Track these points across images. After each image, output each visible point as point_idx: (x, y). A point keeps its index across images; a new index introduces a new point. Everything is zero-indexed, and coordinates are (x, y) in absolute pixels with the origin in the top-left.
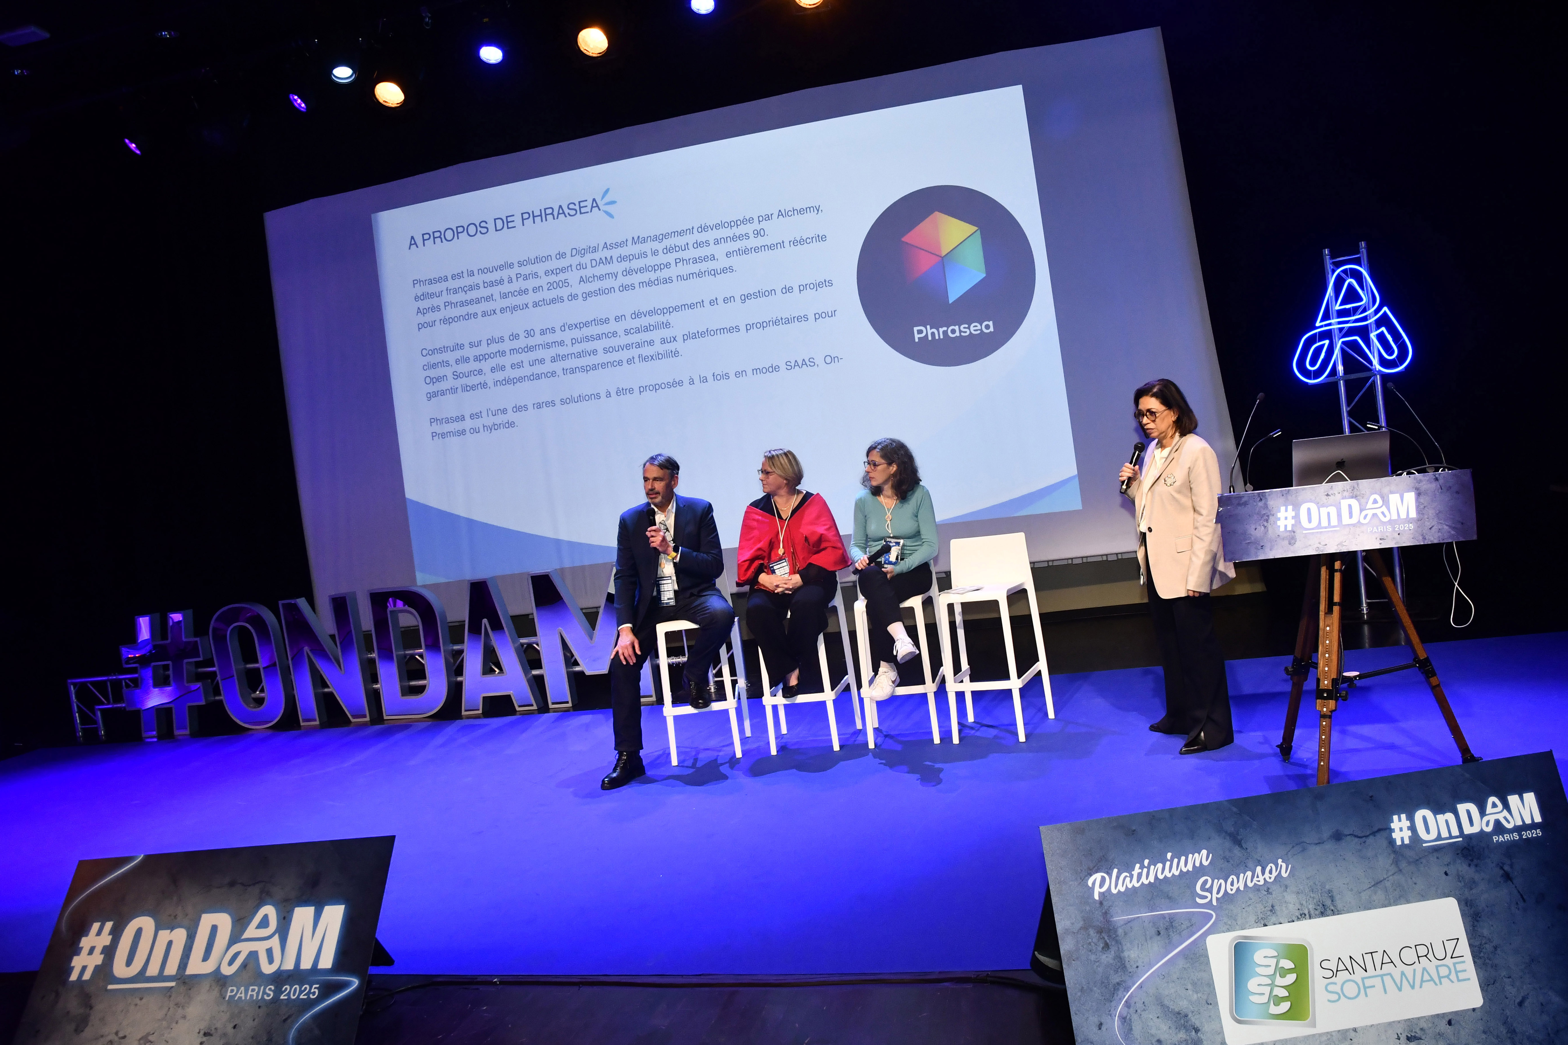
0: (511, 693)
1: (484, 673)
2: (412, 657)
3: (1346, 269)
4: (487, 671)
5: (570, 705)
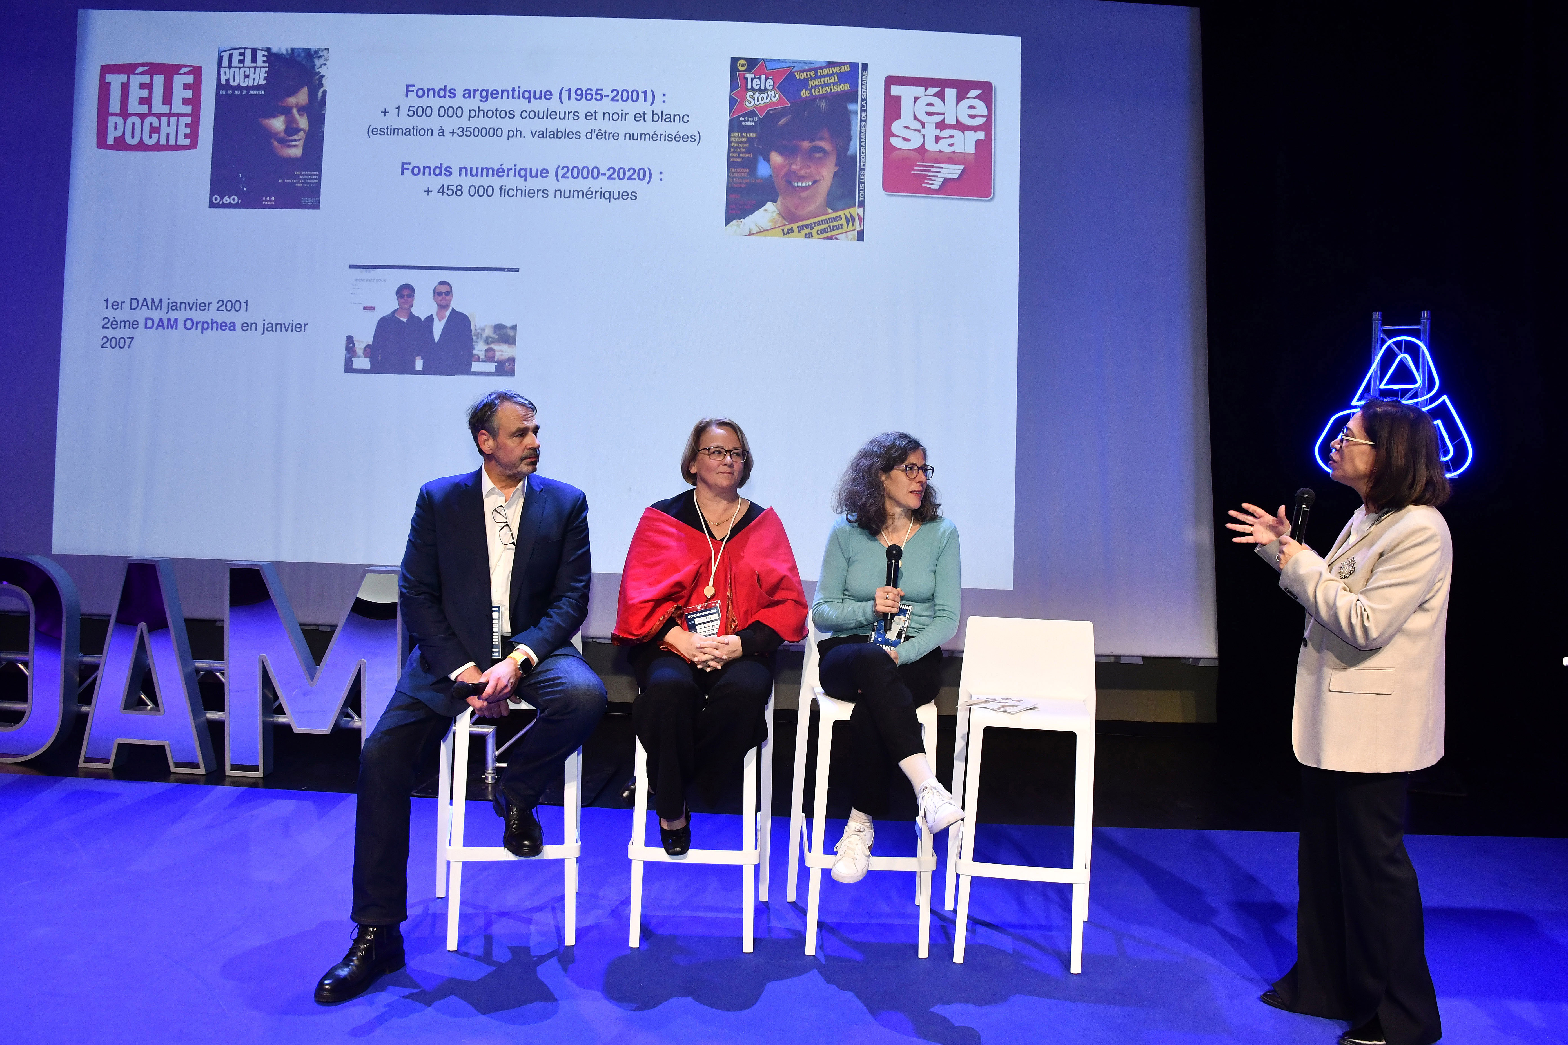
0: (166, 743)
1: (127, 707)
2: (12, 664)
3: (1401, 341)
4: (133, 703)
5: (260, 774)
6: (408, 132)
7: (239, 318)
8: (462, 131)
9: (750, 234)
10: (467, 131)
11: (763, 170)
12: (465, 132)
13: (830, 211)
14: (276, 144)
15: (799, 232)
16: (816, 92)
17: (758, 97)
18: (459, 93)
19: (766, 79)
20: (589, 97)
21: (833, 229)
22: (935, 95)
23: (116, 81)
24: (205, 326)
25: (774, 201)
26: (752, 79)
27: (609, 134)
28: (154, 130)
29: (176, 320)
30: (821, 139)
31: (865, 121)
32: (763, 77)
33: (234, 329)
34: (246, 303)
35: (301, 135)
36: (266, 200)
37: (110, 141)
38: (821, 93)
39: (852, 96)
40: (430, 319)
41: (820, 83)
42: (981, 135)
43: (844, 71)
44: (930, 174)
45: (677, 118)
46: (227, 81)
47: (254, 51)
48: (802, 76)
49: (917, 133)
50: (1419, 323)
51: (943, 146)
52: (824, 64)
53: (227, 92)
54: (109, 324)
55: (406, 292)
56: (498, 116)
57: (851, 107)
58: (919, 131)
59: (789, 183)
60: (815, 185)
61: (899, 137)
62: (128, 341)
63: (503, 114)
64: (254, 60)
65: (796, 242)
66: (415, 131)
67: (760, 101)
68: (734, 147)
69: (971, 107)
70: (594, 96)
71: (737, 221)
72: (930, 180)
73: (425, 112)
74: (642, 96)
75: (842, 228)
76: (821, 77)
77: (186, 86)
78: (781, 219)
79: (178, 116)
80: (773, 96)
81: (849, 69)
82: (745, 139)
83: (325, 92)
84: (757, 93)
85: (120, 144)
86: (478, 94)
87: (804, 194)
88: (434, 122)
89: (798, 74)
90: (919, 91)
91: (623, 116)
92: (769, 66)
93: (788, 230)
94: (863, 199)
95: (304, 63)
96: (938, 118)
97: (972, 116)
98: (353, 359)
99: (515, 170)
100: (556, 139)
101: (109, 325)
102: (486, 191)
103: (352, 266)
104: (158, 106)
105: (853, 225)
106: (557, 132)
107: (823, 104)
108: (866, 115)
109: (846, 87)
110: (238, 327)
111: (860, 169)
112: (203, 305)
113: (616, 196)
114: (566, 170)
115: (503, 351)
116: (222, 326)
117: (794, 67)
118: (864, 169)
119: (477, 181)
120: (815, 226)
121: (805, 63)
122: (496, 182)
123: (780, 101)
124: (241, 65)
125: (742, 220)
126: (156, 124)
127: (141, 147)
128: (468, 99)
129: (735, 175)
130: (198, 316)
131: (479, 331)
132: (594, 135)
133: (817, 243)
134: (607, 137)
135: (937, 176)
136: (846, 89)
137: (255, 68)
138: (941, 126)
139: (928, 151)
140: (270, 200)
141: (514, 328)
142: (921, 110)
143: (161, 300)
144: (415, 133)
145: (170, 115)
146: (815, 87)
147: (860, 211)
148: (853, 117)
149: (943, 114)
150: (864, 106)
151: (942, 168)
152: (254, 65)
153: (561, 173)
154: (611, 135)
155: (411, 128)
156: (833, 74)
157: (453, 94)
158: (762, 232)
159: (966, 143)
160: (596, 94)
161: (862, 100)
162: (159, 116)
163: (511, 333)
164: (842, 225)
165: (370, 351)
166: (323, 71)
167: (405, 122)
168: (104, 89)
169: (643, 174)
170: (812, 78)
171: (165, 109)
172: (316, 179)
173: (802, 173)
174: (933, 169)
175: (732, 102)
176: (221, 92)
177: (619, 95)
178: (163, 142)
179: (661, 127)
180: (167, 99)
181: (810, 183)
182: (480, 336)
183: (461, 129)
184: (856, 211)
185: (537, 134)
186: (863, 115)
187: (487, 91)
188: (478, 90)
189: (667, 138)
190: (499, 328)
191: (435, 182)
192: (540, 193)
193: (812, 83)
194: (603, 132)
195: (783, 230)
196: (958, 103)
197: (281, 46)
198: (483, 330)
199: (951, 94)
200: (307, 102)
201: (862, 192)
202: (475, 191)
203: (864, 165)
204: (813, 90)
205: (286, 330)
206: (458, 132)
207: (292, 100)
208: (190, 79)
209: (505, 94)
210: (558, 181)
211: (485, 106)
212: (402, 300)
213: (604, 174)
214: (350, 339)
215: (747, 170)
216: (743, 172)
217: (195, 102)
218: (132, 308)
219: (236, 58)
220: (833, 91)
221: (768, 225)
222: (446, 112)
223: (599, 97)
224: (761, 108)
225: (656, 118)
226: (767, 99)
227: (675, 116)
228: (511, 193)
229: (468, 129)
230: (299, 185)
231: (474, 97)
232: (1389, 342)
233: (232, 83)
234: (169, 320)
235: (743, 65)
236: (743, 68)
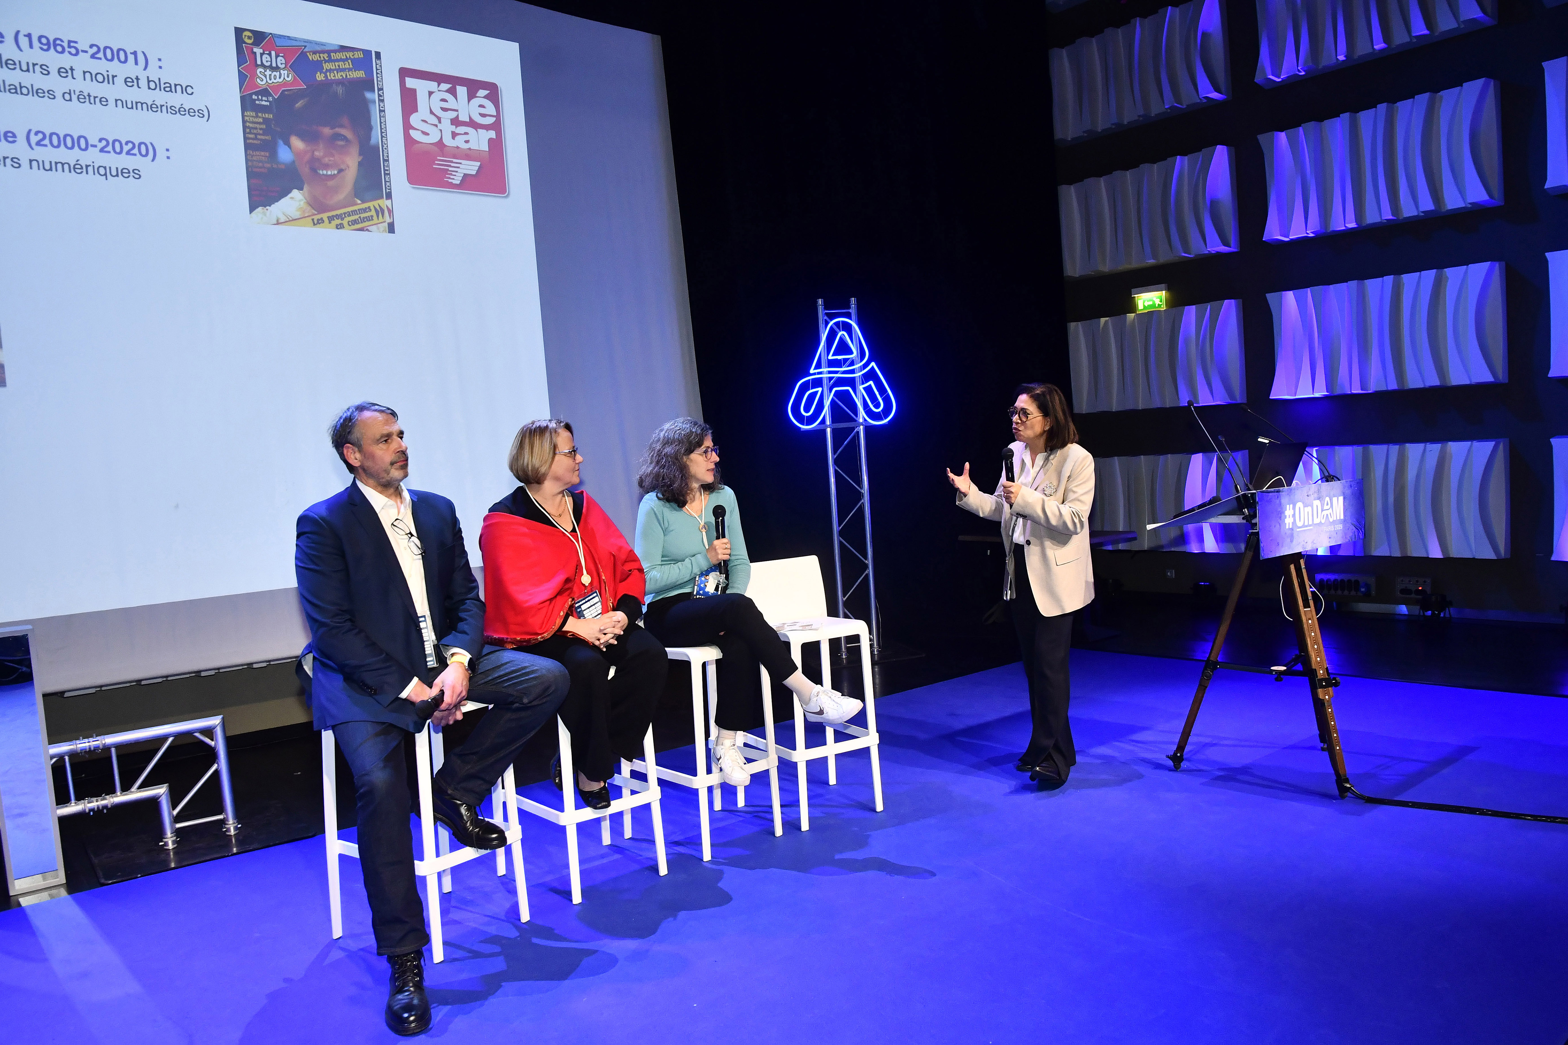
3: (838, 322)
9: (278, 223)
11: (285, 155)
13: (359, 202)
15: (330, 223)
16: (331, 76)
17: (270, 75)
19: (277, 56)
20: (59, 49)
21: (363, 220)
22: (448, 91)
25: (300, 189)
26: (262, 55)
27: (94, 97)
30: (342, 126)
31: (384, 111)
32: (273, 53)
38: (337, 78)
39: (368, 84)
41: (334, 67)
42: (492, 134)
43: (357, 57)
44: (450, 169)
45: (179, 88)
48: (316, 57)
49: (435, 128)
50: (848, 308)
51: (459, 142)
52: (337, 48)
57: (368, 95)
58: (436, 126)
59: (314, 170)
60: (342, 174)
61: (418, 130)
65: (327, 231)
67: (273, 80)
68: (249, 127)
69: (481, 106)
70: (67, 49)
71: (263, 209)
72: (451, 175)
74: (131, 58)
75: (372, 220)
76: (335, 61)
78: (309, 208)
80: (286, 76)
81: (362, 56)
82: (261, 120)
84: (268, 70)
87: (331, 183)
89: (310, 55)
90: (432, 85)
91: (109, 79)
92: (279, 42)
93: (318, 220)
94: (389, 191)
96: (453, 115)
97: (482, 115)
100: (20, 96)
105: (383, 217)
106: (21, 87)
107: (340, 90)
108: (384, 106)
109: (360, 74)
111: (384, 160)
113: (114, 173)
114: (41, 136)
117: (305, 46)
118: (388, 161)
120: (345, 217)
121: (317, 43)
123: (294, 82)
125: (268, 207)
129: (254, 158)
132: (73, 96)
133: (348, 234)
134: (92, 101)
135: (457, 172)
136: (362, 76)
139: (445, 146)
142: (436, 105)
146: (330, 71)
147: (388, 202)
148: (371, 107)
149: (457, 111)
150: (381, 96)
151: (461, 163)
153: (34, 139)
154: (98, 100)
156: (347, 60)
158: (291, 221)
159: (480, 141)
160: (69, 47)
161: (379, 90)
164: (372, 216)
169: (146, 150)
170: (325, 61)
173: (326, 160)
174: (452, 165)
175: (242, 77)
177: (100, 52)
179: (160, 97)
181: (336, 172)
184: (384, 203)
186: (382, 104)
189: (169, 110)
192: (9, 162)
193: (327, 66)
194: (85, 94)
195: (313, 220)
196: (469, 101)
199: (462, 91)
201: (388, 184)
203: (388, 157)
204: (328, 74)
210: (33, 149)
213: (95, 146)
215: (267, 154)
216: (262, 155)
220: (348, 77)
221: (297, 215)
223: (73, 51)
224: (275, 88)
225: (152, 85)
226: (280, 78)
227: (175, 85)
232: (831, 323)
235: (249, 38)
236: (250, 41)
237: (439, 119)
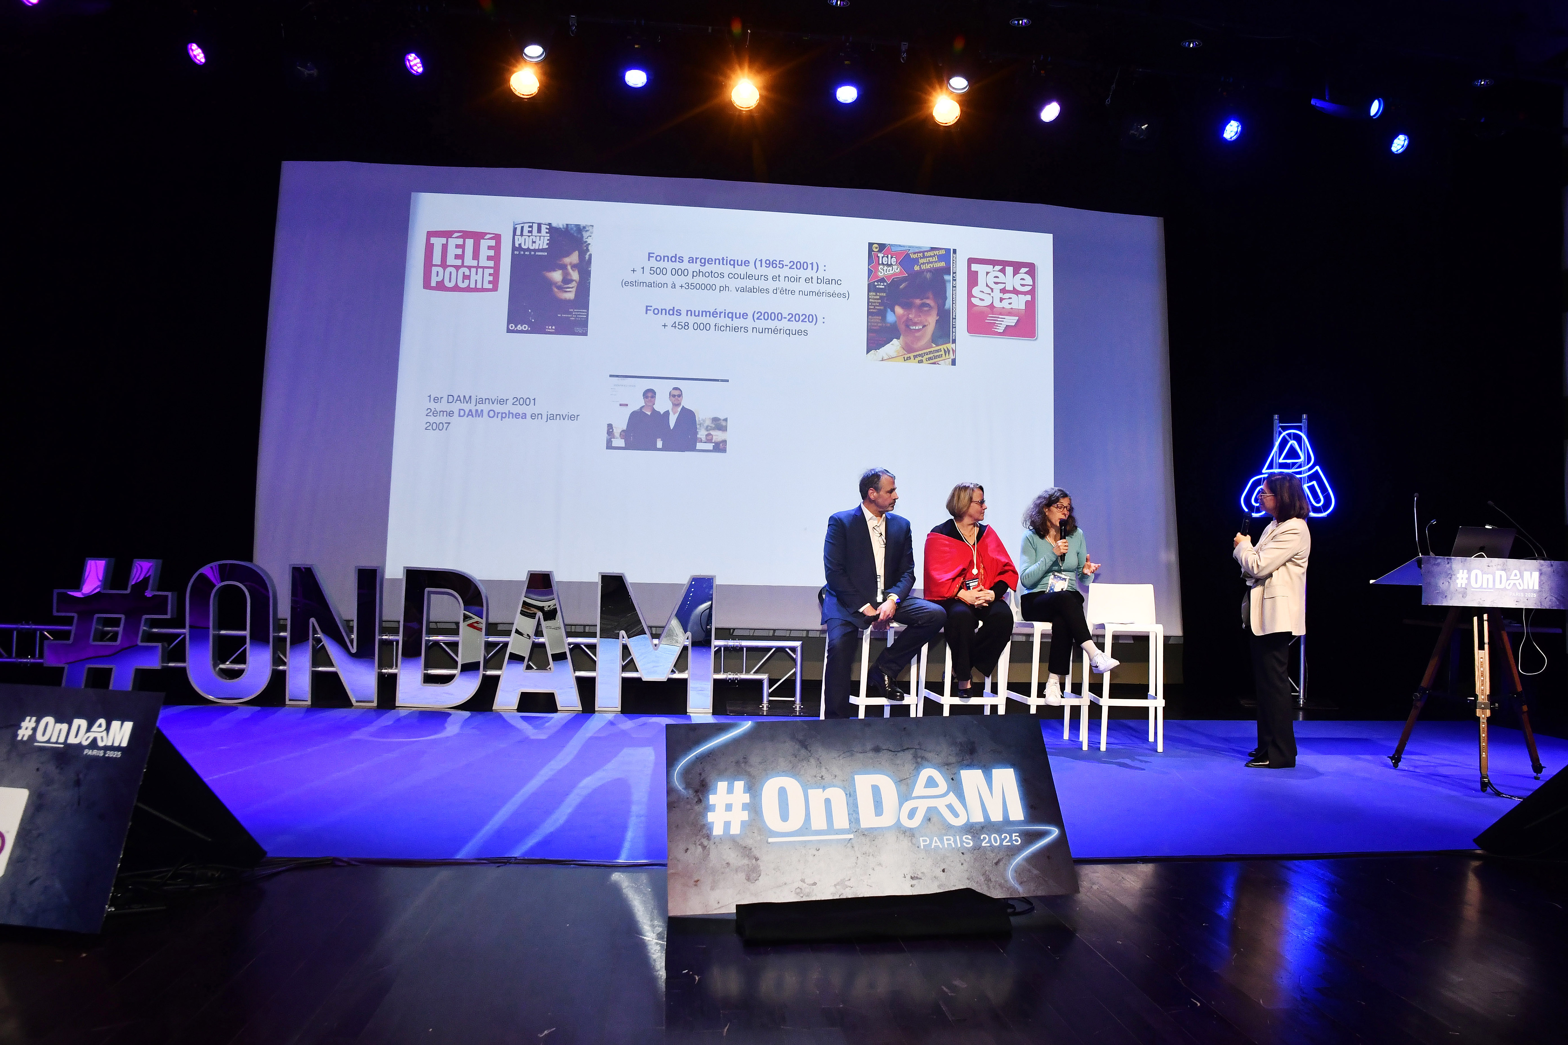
3: (1291, 433)
6: (650, 285)
7: (529, 410)
8: (688, 286)
9: (883, 360)
10: (691, 286)
11: (891, 318)
12: (689, 286)
13: (934, 346)
14: (555, 290)
16: (923, 267)
17: (887, 269)
18: (686, 260)
19: (892, 258)
20: (774, 265)
21: (936, 357)
22: (999, 271)
23: (438, 242)
24: (503, 416)
25: (898, 338)
26: (883, 257)
27: (789, 291)
28: (466, 277)
29: (482, 411)
30: (928, 298)
32: (890, 256)
33: (525, 418)
34: (534, 399)
35: (574, 284)
36: (548, 329)
37: (433, 284)
38: (927, 268)
39: (947, 270)
40: (667, 413)
41: (926, 261)
42: (1029, 298)
43: (942, 254)
44: (997, 322)
45: (834, 281)
46: (520, 245)
47: (539, 225)
48: (915, 256)
49: (988, 295)
50: (1301, 422)
51: (1005, 304)
52: (928, 249)
53: (519, 253)
54: (432, 412)
55: (650, 395)
56: (713, 276)
57: (946, 277)
58: (990, 294)
59: (907, 326)
60: (925, 328)
61: (976, 297)
62: (445, 425)
63: (716, 275)
64: (539, 231)
65: (913, 365)
66: (655, 284)
67: (888, 272)
68: (871, 302)
69: (1022, 279)
70: (778, 265)
71: (874, 352)
72: (997, 326)
73: (662, 271)
74: (810, 266)
75: (942, 357)
76: (927, 257)
77: (490, 248)
78: (903, 350)
79: (484, 268)
80: (896, 269)
81: (945, 253)
82: (879, 297)
83: (590, 256)
84: (886, 267)
85: (441, 286)
86: (698, 261)
87: (917, 334)
88: (668, 279)
89: (912, 255)
90: (989, 268)
91: (798, 279)
92: (893, 249)
93: (907, 358)
95: (575, 234)
96: (1002, 286)
97: (1023, 285)
98: (612, 439)
99: (725, 313)
100: (752, 293)
101: (431, 414)
102: (705, 327)
103: (611, 376)
104: (469, 260)
105: (949, 355)
106: (754, 289)
107: (928, 275)
108: (956, 283)
109: (943, 264)
110: (528, 416)
112: (502, 400)
113: (794, 333)
114: (759, 314)
115: (718, 436)
116: (517, 416)
117: (909, 250)
119: (699, 320)
121: (917, 248)
122: (712, 321)
123: (901, 272)
124: (530, 234)
125: (877, 350)
126: (467, 273)
127: (456, 288)
128: (692, 264)
129: (872, 321)
130: (498, 408)
131: (702, 422)
132: (778, 291)
133: (925, 366)
134: (787, 293)
135: (1001, 324)
137: (540, 236)
138: (1003, 291)
139: (995, 307)
140: (552, 329)
141: (726, 420)
142: (991, 280)
143: (470, 397)
144: (655, 286)
145: (477, 267)
146: (923, 263)
147: (953, 345)
148: (948, 284)
149: (1005, 283)
150: (954, 277)
151: (1005, 318)
152: (539, 234)
153: (756, 316)
154: (790, 292)
155: (652, 282)
156: (934, 255)
157: (681, 260)
158: (890, 358)
159: (1019, 303)
160: (779, 264)
161: (953, 273)
162: (469, 268)
163: (724, 424)
164: (942, 355)
165: (625, 434)
166: (589, 241)
167: (648, 278)
168: (429, 248)
169: (811, 318)
170: (921, 258)
171: (475, 263)
172: (585, 315)
173: (916, 320)
174: (999, 319)
175: (870, 272)
176: (516, 252)
177: (795, 265)
178: (472, 286)
179: (823, 288)
180: (476, 255)
181: (921, 327)
182: (702, 425)
183: (687, 284)
184: (950, 346)
185: (740, 289)
186: (954, 283)
187: (705, 259)
188: (698, 258)
189: (827, 295)
190: (715, 420)
191: (670, 320)
192: (743, 329)
193: (921, 261)
194: (784, 289)
195: (904, 357)
196: (1014, 276)
197: (559, 222)
198: (704, 421)
199: (1009, 270)
200: (578, 262)
201: (954, 334)
202: (698, 327)
203: (955, 316)
204: (922, 266)
205: (564, 419)
206: (685, 286)
207: (567, 260)
208: (493, 243)
209: (717, 261)
210: (755, 321)
211: (703, 269)
212: (647, 400)
213: (786, 318)
214: (610, 426)
215: (880, 318)
216: (877, 319)
217: (496, 258)
218: (449, 402)
219: (526, 229)
220: (934, 267)
221: (895, 354)
222: (676, 272)
223: (781, 266)
224: (889, 277)
225: (819, 281)
226: (892, 271)
227: (832, 280)
228: (722, 328)
229: (692, 284)
230: (572, 319)
231: (696, 263)
232: (1284, 434)
233: (523, 246)
234: (477, 411)
235: (876, 248)
236: (877, 250)
237: (992, 290)
